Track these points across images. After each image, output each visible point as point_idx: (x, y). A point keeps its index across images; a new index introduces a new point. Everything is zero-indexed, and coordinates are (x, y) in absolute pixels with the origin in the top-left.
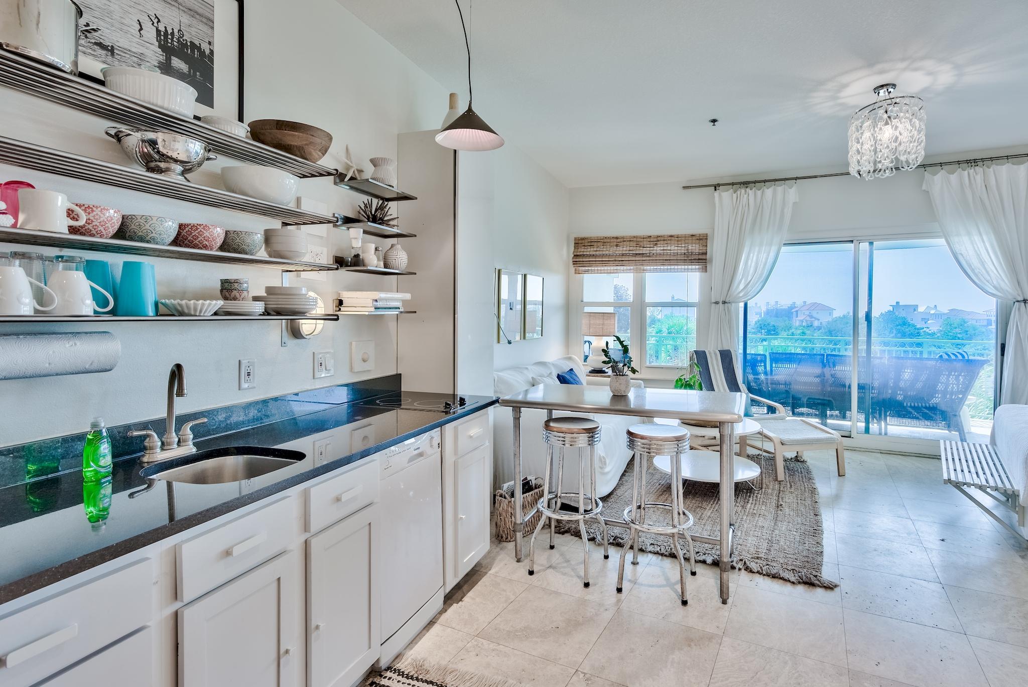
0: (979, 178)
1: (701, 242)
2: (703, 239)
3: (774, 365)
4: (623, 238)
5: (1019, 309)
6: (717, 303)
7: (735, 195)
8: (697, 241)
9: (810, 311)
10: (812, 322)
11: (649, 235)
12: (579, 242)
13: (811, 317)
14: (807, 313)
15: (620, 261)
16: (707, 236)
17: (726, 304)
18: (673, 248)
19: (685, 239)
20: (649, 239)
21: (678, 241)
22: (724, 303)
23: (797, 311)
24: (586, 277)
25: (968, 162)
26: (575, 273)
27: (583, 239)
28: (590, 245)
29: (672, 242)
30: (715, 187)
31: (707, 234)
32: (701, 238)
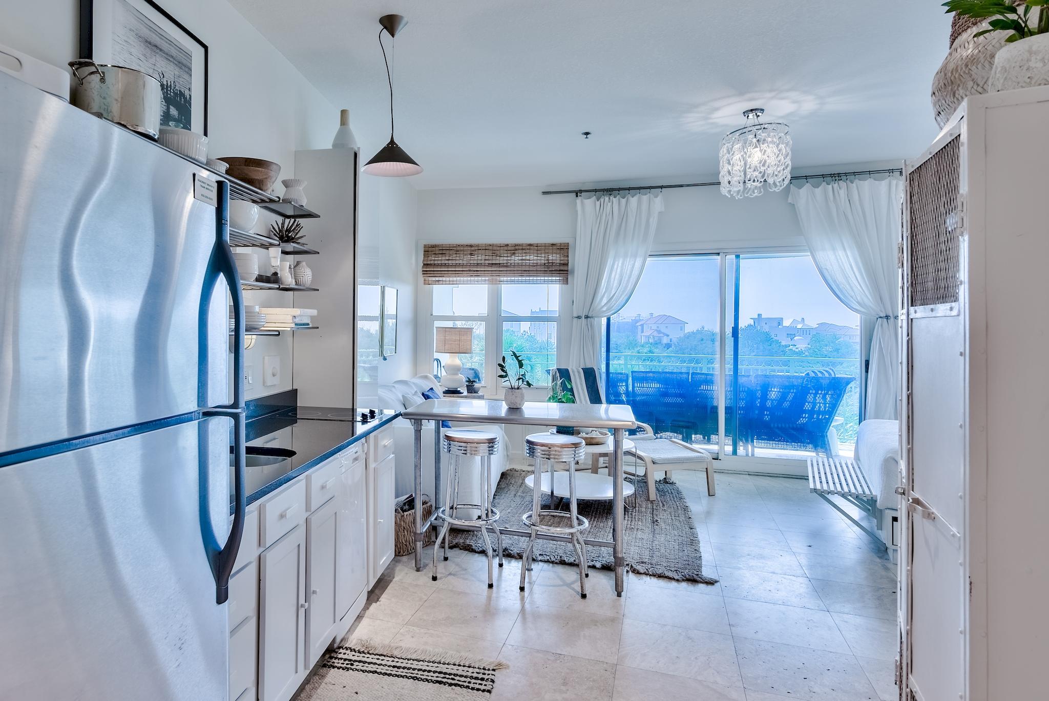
0: (843, 193)
1: (562, 251)
2: (563, 249)
3: (636, 385)
4: (478, 246)
5: (882, 325)
6: (579, 317)
7: (598, 203)
8: (558, 251)
9: (658, 325)
10: (660, 339)
11: (506, 243)
12: (429, 250)
13: (659, 332)
14: (654, 327)
15: (474, 271)
16: (568, 246)
17: (589, 319)
18: (532, 258)
19: (545, 249)
20: (506, 248)
21: (537, 250)
22: (587, 317)
23: (642, 325)
24: (436, 287)
25: (832, 175)
26: (425, 284)
27: (434, 246)
28: (441, 253)
29: (532, 251)
30: (577, 194)
31: (568, 243)
32: (562, 247)
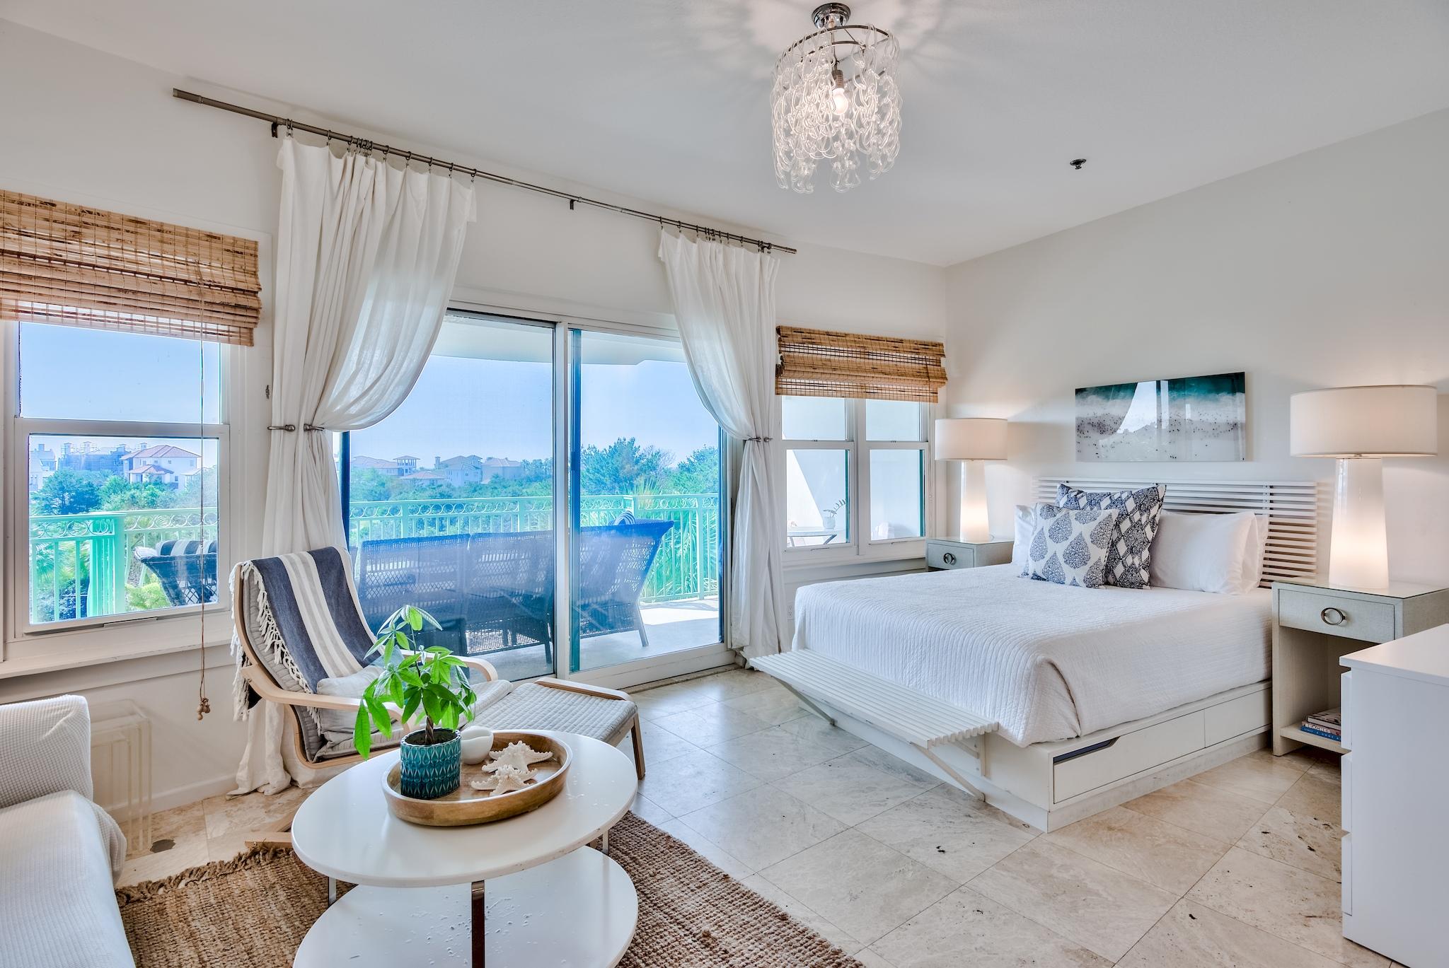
1: (239, 259)
2: (243, 252)
5: (753, 450)
6: (288, 428)
7: (338, 164)
8: (228, 257)
16: (256, 249)
17: (315, 433)
18: (146, 258)
19: (187, 242)
20: (45, 212)
21: (161, 241)
22: (309, 428)
25: (706, 231)
29: (141, 240)
30: (275, 127)
31: (256, 243)
32: (236, 249)
